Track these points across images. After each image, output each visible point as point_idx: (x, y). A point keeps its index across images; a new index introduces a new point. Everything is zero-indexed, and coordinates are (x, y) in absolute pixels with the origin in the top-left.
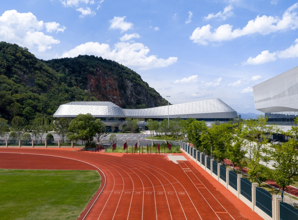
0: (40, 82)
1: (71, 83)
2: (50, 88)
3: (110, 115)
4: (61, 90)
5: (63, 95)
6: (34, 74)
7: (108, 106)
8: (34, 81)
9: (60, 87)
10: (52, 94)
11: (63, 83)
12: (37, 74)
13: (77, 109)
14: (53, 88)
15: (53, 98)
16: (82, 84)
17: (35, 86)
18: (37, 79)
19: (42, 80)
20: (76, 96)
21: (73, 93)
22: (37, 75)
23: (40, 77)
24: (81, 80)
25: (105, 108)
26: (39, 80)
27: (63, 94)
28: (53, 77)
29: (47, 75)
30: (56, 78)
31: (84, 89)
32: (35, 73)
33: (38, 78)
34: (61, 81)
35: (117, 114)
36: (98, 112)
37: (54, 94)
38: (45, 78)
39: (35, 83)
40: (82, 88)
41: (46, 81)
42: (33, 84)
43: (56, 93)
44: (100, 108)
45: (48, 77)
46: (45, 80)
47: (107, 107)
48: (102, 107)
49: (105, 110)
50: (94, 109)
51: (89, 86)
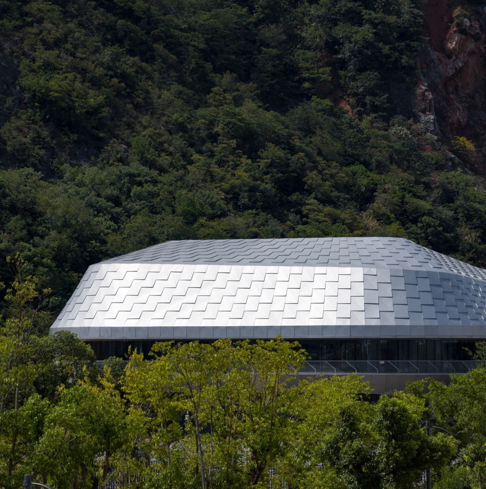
0: (56, 84)
1: (291, 71)
2: (130, 126)
3: (374, 323)
4: (204, 134)
5: (215, 168)
6: (17, 28)
7: (367, 270)
8: (16, 75)
9: (201, 112)
10: (135, 167)
11: (227, 77)
12: (40, 21)
13: (180, 290)
14: (145, 119)
15: (139, 197)
16: (371, 78)
17: (25, 116)
18: (39, 63)
19: (74, 68)
20: (312, 177)
21: (293, 150)
22: (35, 30)
23: (58, 43)
24: (368, 45)
25: (345, 282)
26: (48, 67)
27: (221, 163)
28: (156, 40)
29: (111, 28)
30: (174, 46)
31: (386, 114)
32: (24, 14)
33: (43, 55)
34: (209, 66)
35: (419, 321)
36: (304, 304)
37: (151, 164)
38: (97, 51)
39: (23, 89)
40: (375, 109)
41: (100, 71)
42: (9, 101)
43: (164, 160)
44: (319, 282)
45: (119, 40)
46: (91, 67)
47: (358, 273)
48: (333, 272)
49: (345, 296)
50: (280, 289)
51: (432, 88)
